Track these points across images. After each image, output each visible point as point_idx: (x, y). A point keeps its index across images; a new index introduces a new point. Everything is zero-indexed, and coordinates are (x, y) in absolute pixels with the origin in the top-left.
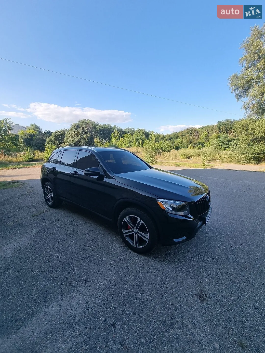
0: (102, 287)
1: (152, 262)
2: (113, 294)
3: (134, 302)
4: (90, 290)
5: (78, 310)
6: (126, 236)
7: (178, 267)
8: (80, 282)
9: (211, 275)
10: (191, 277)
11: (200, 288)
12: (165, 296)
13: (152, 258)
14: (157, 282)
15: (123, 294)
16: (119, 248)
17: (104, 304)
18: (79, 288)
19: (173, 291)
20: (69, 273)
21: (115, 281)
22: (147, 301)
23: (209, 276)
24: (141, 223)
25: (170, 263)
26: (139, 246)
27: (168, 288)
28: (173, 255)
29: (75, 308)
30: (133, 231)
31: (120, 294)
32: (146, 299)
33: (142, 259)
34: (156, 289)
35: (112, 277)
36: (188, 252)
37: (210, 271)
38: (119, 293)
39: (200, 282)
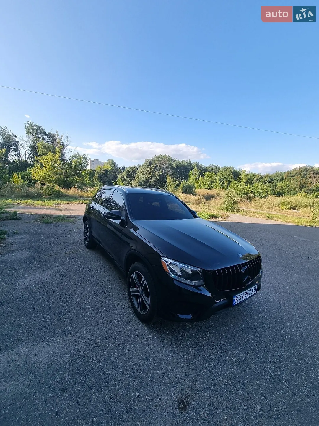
0: (80, 345)
1: (150, 336)
2: (84, 357)
3: (99, 375)
4: (67, 343)
5: (44, 360)
6: (133, 295)
7: (177, 353)
8: (64, 332)
9: (217, 379)
10: (185, 372)
11: (188, 392)
12: (137, 382)
13: (153, 331)
14: (139, 362)
15: (94, 361)
16: (124, 307)
17: (70, 364)
18: (59, 338)
19: (151, 381)
20: (60, 319)
21: (95, 344)
22: (114, 379)
23: (212, 380)
24: (144, 284)
25: (171, 344)
26: (141, 311)
27: (147, 374)
28: (182, 336)
29: (43, 357)
30: (138, 291)
31: (91, 360)
32: (113, 377)
33: (140, 328)
34: (133, 369)
35: (96, 338)
36: (206, 338)
37: (219, 374)
38: (92, 358)
39: (194, 383)
